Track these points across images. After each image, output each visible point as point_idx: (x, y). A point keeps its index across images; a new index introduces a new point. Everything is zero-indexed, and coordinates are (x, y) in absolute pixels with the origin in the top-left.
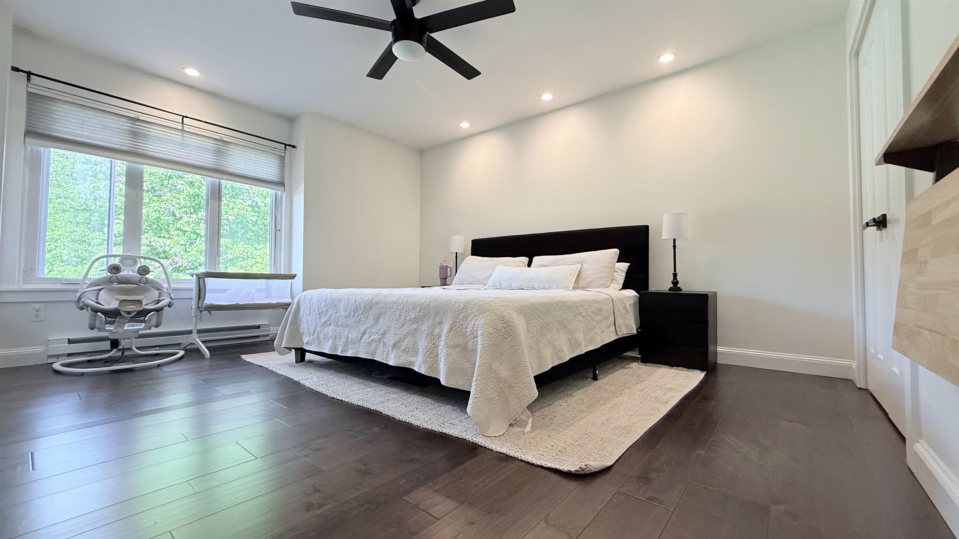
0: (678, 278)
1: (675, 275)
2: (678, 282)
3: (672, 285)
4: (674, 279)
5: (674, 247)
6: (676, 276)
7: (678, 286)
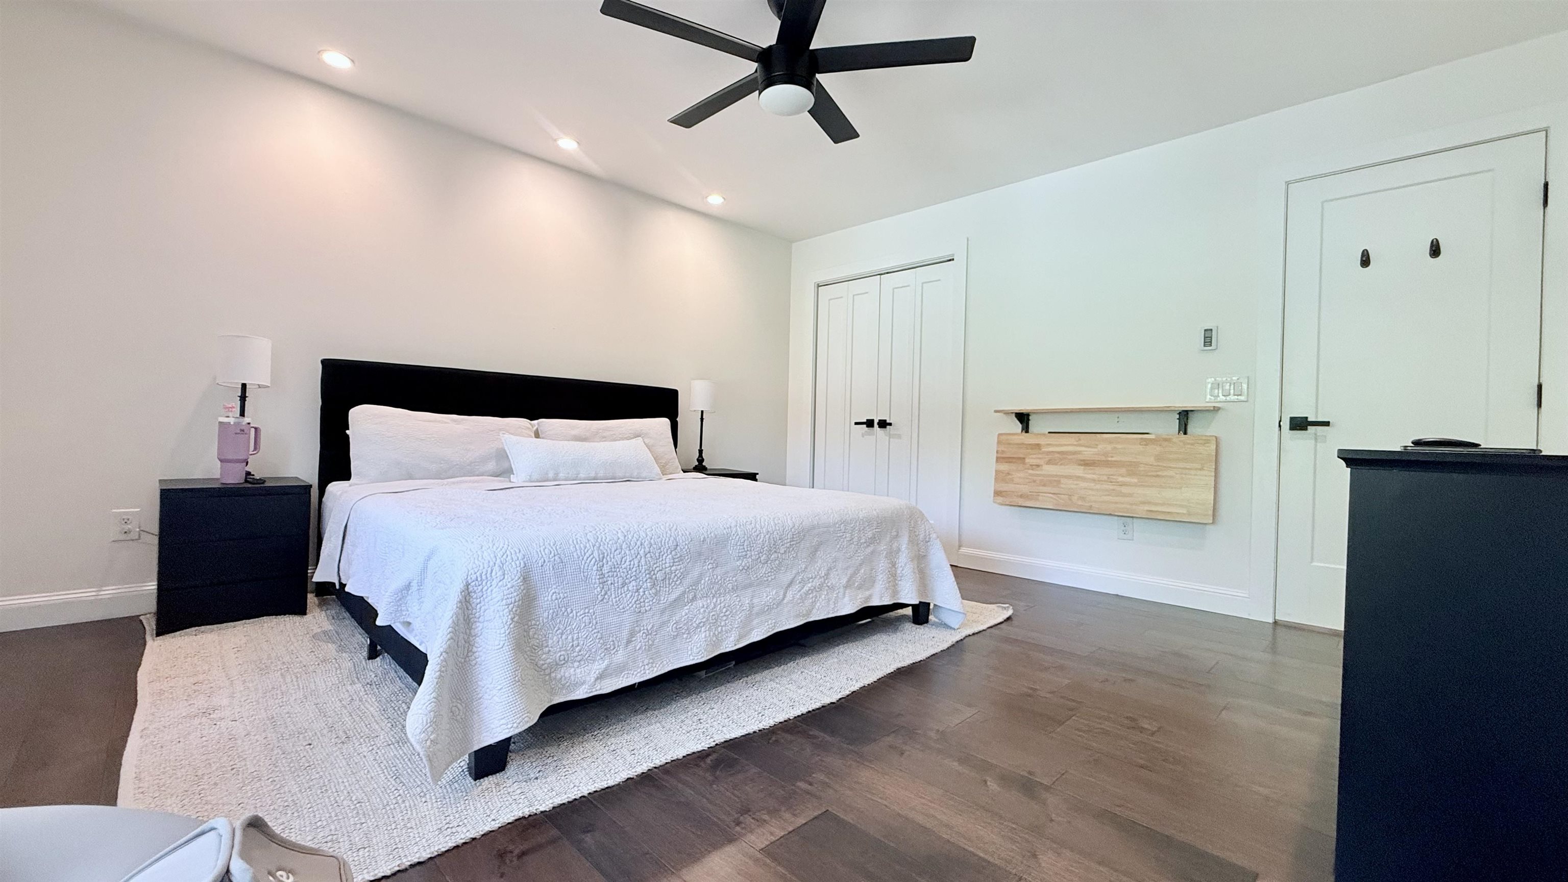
0: (703, 455)
1: (701, 451)
2: (703, 460)
3: (697, 463)
4: (699, 457)
5: (702, 419)
6: (702, 453)
7: (704, 464)
